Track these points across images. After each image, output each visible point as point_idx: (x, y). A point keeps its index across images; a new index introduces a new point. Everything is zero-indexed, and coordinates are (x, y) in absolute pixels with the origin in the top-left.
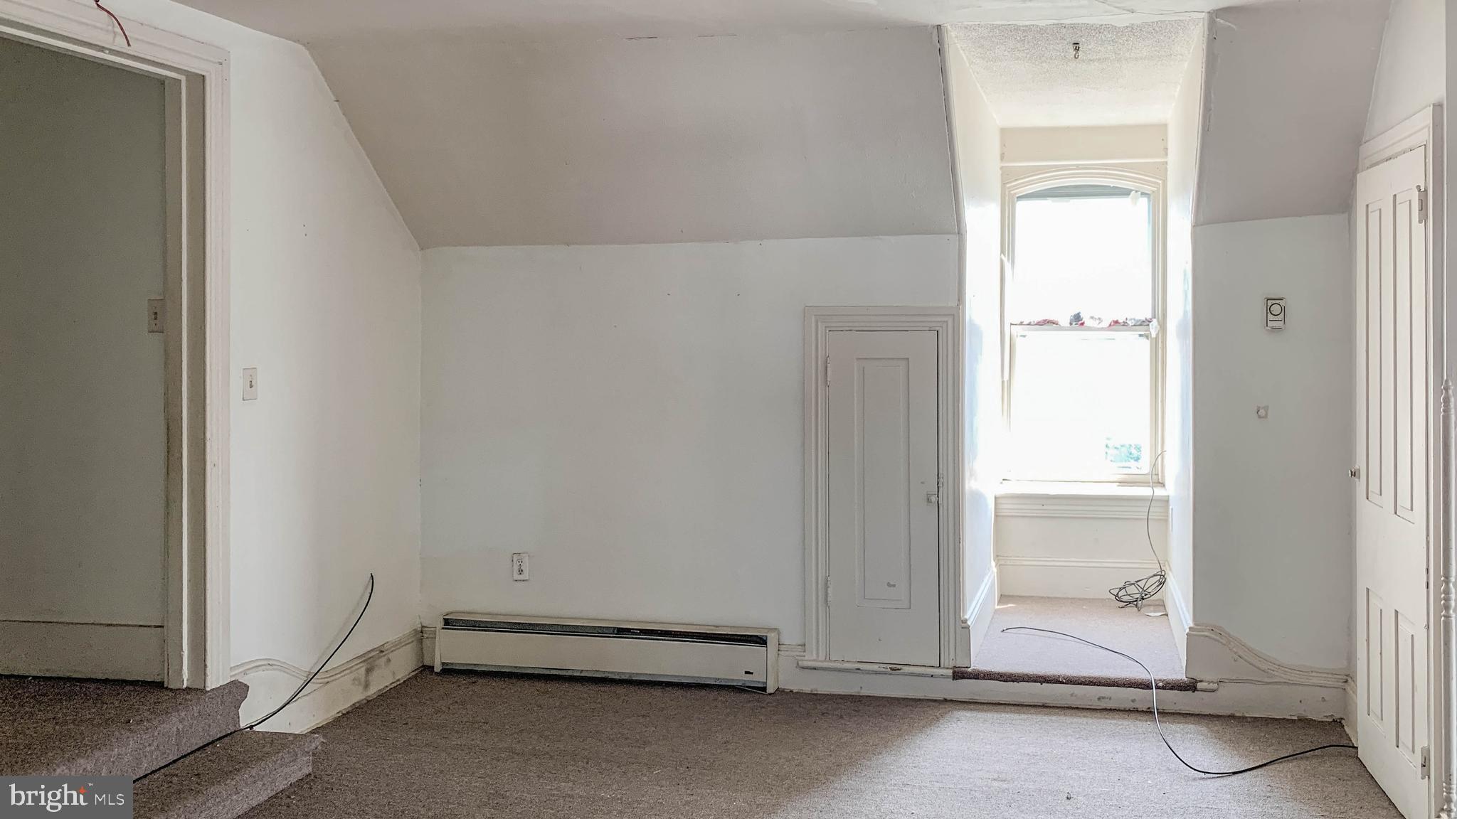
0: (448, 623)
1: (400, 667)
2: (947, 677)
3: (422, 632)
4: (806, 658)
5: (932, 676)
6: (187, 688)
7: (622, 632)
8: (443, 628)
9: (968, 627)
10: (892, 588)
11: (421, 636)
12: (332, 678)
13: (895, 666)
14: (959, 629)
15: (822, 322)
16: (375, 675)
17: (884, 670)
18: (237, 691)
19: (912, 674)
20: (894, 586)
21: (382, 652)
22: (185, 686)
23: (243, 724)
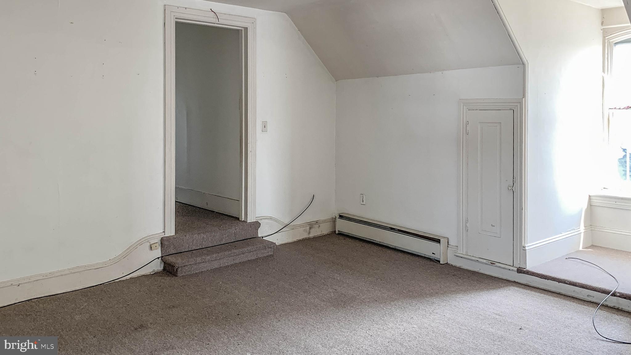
0: (341, 217)
1: (325, 229)
2: (515, 271)
3: (335, 219)
4: (458, 252)
5: (509, 270)
6: (244, 221)
7: (392, 229)
8: (339, 218)
9: (525, 250)
10: (493, 227)
11: (334, 220)
12: (295, 228)
13: (493, 262)
14: (522, 250)
15: (466, 106)
16: (312, 230)
17: (488, 263)
18: (257, 225)
19: (500, 267)
20: (494, 226)
21: (317, 223)
22: (243, 220)
23: (259, 236)
